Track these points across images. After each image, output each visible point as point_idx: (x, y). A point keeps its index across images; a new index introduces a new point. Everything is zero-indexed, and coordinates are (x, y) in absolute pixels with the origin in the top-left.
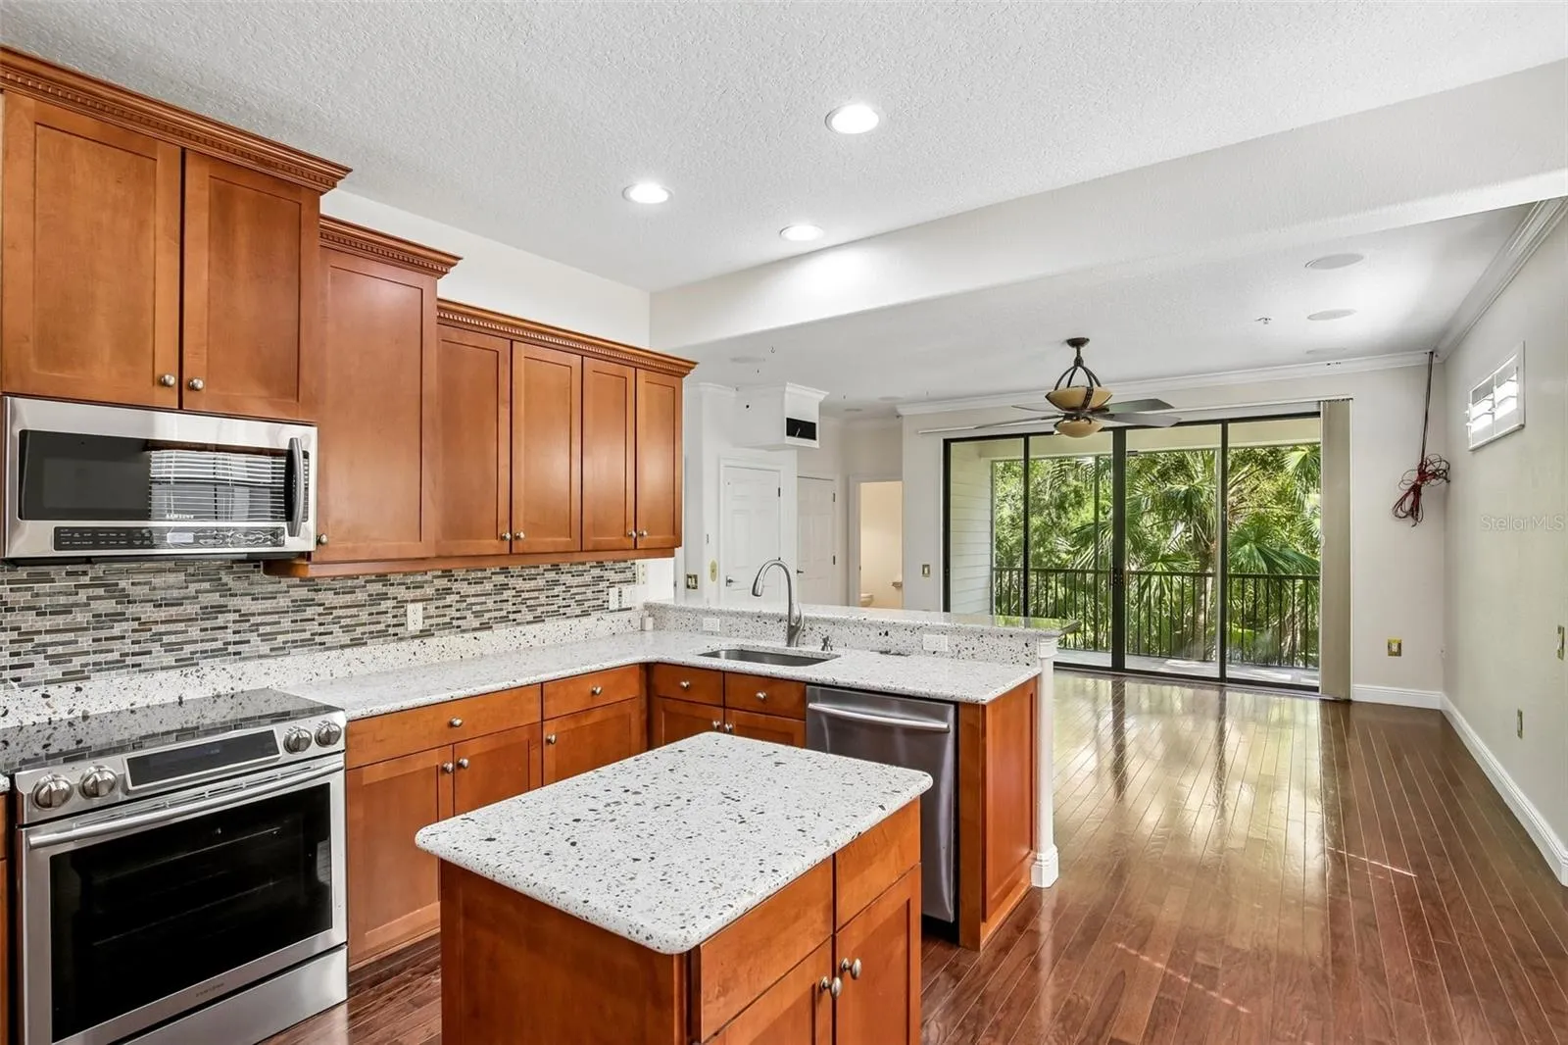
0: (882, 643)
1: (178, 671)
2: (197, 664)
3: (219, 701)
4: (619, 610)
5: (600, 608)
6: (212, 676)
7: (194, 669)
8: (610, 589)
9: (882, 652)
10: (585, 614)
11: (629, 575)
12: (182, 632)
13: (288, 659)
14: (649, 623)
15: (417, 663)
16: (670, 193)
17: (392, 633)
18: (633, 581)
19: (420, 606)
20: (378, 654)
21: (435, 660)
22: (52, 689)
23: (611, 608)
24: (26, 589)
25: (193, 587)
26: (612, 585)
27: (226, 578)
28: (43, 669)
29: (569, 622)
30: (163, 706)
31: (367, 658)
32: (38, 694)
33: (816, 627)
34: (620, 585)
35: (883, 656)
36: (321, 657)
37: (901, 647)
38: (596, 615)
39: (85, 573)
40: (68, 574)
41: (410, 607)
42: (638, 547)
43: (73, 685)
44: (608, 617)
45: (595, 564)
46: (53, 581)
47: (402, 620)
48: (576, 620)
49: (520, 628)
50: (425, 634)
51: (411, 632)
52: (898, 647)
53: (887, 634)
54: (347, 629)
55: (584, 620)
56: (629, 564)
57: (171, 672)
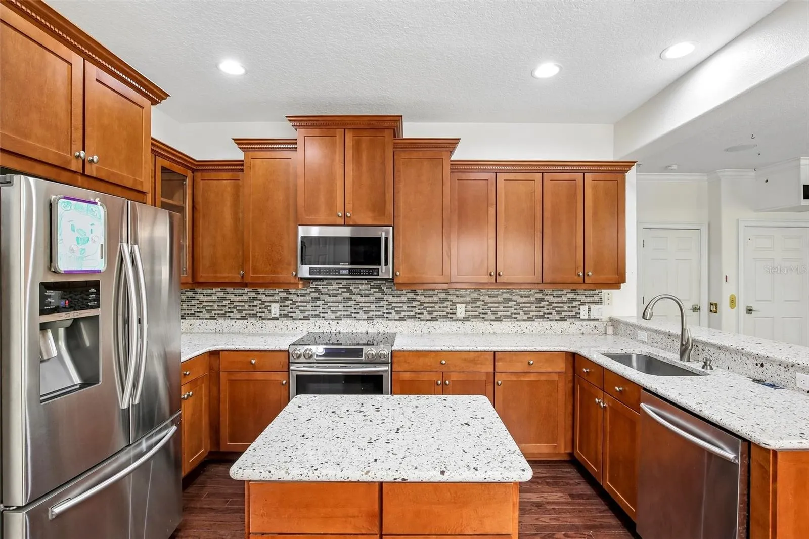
0: (757, 372)
1: (366, 321)
2: (374, 319)
3: (380, 335)
4: (588, 320)
5: (574, 317)
6: (377, 325)
7: (371, 321)
8: (581, 306)
9: (755, 380)
10: (563, 319)
11: (596, 299)
12: (369, 307)
13: (405, 322)
14: (610, 330)
15: (460, 332)
16: (558, 66)
17: (450, 316)
18: (600, 302)
19: (463, 305)
20: (442, 325)
21: (469, 332)
22: (331, 322)
23: (581, 317)
24: (326, 288)
25: (373, 291)
26: (583, 304)
27: (384, 288)
28: (330, 315)
29: (550, 323)
30: (361, 333)
31: (437, 327)
32: (327, 323)
33: (707, 349)
34: (589, 305)
35: (756, 384)
36: (417, 323)
37: (775, 380)
38: (569, 321)
39: (341, 283)
40: (337, 283)
41: (458, 306)
42: (586, 282)
43: (336, 321)
44: (577, 322)
45: (570, 291)
46: (333, 285)
47: (454, 311)
48: (555, 322)
49: (518, 322)
50: (466, 319)
51: (458, 317)
52: (772, 379)
53: (762, 365)
54: (429, 313)
55: (560, 322)
56: (597, 292)
57: (364, 321)
